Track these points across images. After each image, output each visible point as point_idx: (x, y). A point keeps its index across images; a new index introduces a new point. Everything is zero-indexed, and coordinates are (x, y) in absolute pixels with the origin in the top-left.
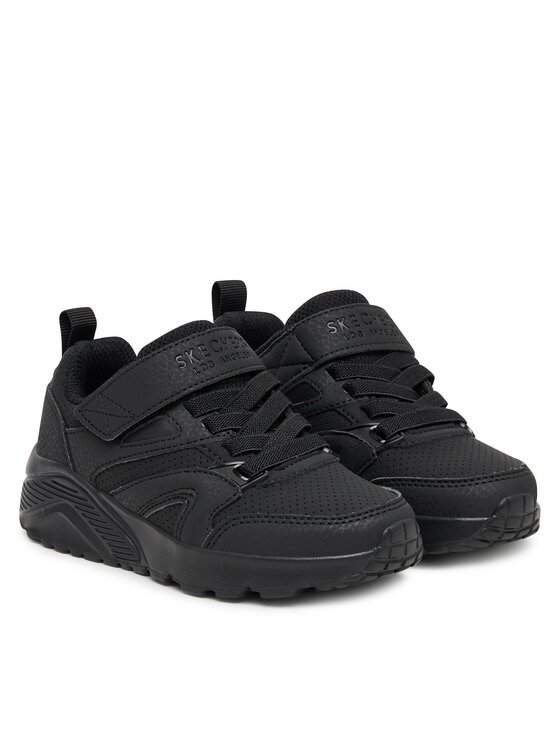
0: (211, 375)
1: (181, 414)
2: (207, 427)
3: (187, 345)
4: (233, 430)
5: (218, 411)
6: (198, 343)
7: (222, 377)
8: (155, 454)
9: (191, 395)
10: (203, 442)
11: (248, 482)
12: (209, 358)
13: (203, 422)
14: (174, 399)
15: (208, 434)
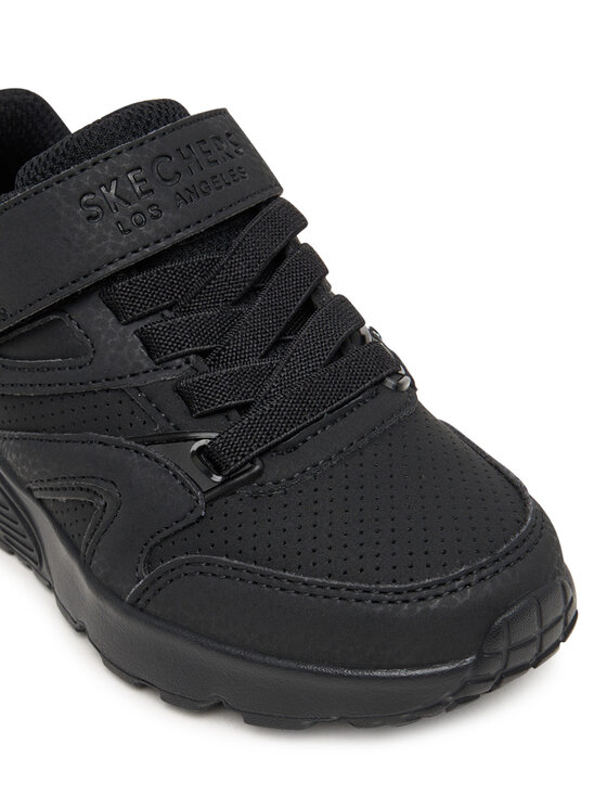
0: (153, 235)
1: (97, 317)
2: (147, 347)
3: (104, 170)
4: (197, 353)
5: (170, 308)
6: (126, 166)
7: (177, 238)
8: (48, 391)
9: (113, 278)
10: (136, 382)
11: (222, 483)
12: (151, 198)
13: (140, 334)
14: (78, 287)
15: (147, 364)
